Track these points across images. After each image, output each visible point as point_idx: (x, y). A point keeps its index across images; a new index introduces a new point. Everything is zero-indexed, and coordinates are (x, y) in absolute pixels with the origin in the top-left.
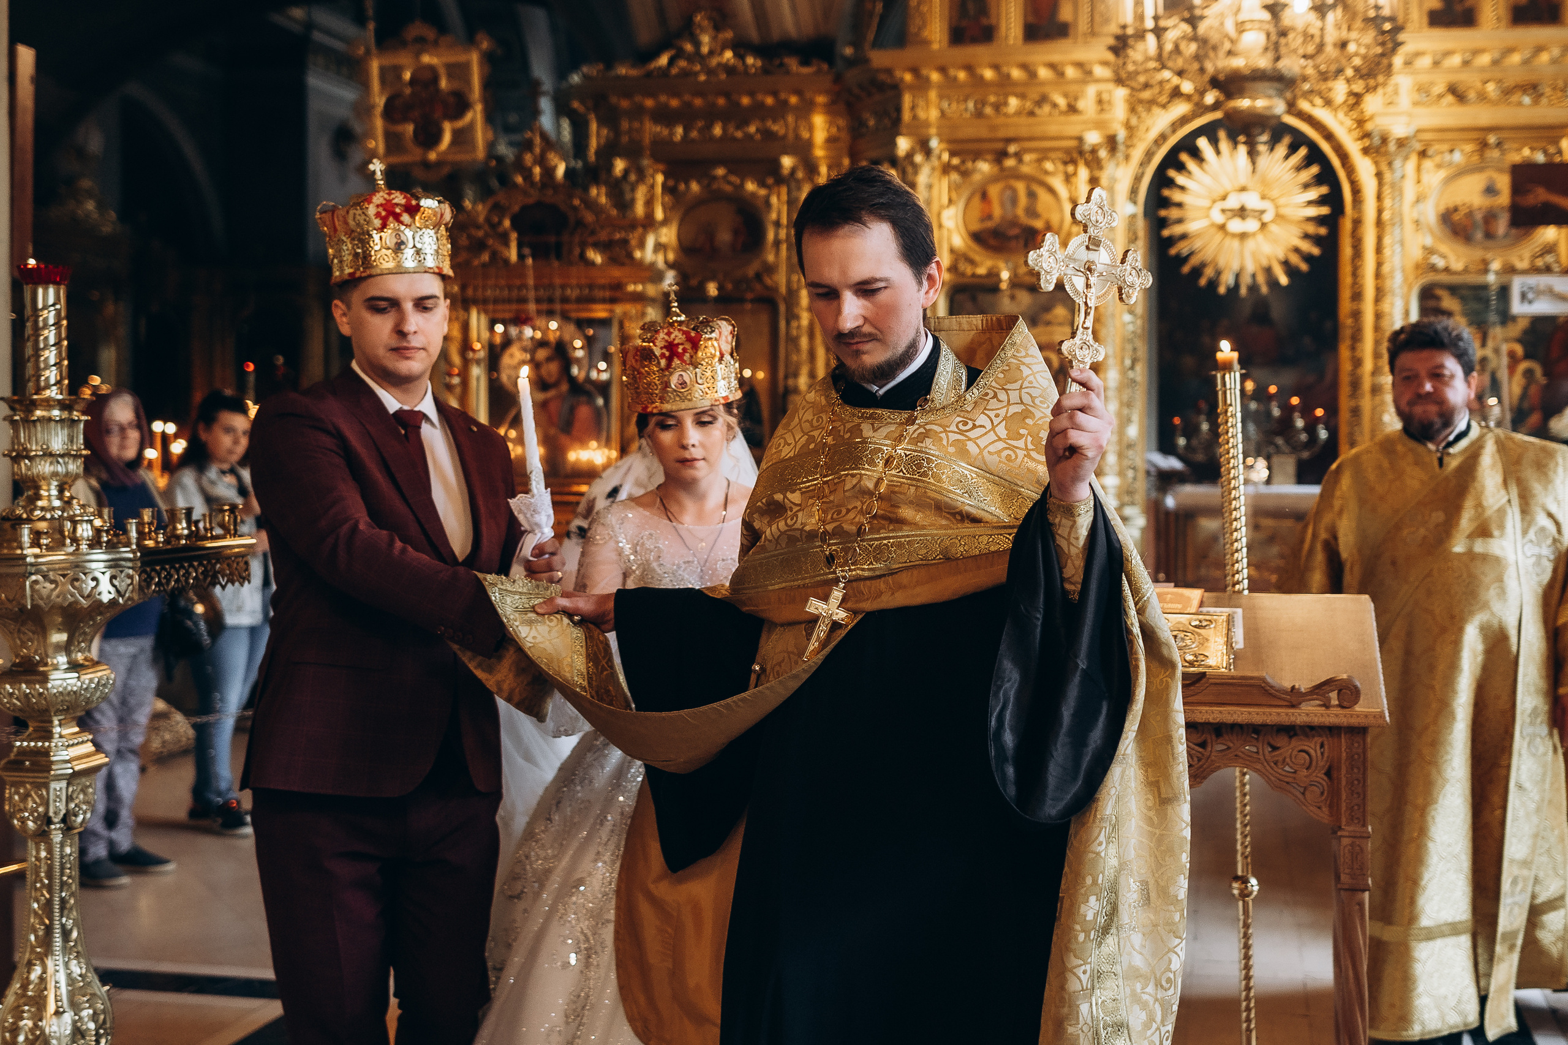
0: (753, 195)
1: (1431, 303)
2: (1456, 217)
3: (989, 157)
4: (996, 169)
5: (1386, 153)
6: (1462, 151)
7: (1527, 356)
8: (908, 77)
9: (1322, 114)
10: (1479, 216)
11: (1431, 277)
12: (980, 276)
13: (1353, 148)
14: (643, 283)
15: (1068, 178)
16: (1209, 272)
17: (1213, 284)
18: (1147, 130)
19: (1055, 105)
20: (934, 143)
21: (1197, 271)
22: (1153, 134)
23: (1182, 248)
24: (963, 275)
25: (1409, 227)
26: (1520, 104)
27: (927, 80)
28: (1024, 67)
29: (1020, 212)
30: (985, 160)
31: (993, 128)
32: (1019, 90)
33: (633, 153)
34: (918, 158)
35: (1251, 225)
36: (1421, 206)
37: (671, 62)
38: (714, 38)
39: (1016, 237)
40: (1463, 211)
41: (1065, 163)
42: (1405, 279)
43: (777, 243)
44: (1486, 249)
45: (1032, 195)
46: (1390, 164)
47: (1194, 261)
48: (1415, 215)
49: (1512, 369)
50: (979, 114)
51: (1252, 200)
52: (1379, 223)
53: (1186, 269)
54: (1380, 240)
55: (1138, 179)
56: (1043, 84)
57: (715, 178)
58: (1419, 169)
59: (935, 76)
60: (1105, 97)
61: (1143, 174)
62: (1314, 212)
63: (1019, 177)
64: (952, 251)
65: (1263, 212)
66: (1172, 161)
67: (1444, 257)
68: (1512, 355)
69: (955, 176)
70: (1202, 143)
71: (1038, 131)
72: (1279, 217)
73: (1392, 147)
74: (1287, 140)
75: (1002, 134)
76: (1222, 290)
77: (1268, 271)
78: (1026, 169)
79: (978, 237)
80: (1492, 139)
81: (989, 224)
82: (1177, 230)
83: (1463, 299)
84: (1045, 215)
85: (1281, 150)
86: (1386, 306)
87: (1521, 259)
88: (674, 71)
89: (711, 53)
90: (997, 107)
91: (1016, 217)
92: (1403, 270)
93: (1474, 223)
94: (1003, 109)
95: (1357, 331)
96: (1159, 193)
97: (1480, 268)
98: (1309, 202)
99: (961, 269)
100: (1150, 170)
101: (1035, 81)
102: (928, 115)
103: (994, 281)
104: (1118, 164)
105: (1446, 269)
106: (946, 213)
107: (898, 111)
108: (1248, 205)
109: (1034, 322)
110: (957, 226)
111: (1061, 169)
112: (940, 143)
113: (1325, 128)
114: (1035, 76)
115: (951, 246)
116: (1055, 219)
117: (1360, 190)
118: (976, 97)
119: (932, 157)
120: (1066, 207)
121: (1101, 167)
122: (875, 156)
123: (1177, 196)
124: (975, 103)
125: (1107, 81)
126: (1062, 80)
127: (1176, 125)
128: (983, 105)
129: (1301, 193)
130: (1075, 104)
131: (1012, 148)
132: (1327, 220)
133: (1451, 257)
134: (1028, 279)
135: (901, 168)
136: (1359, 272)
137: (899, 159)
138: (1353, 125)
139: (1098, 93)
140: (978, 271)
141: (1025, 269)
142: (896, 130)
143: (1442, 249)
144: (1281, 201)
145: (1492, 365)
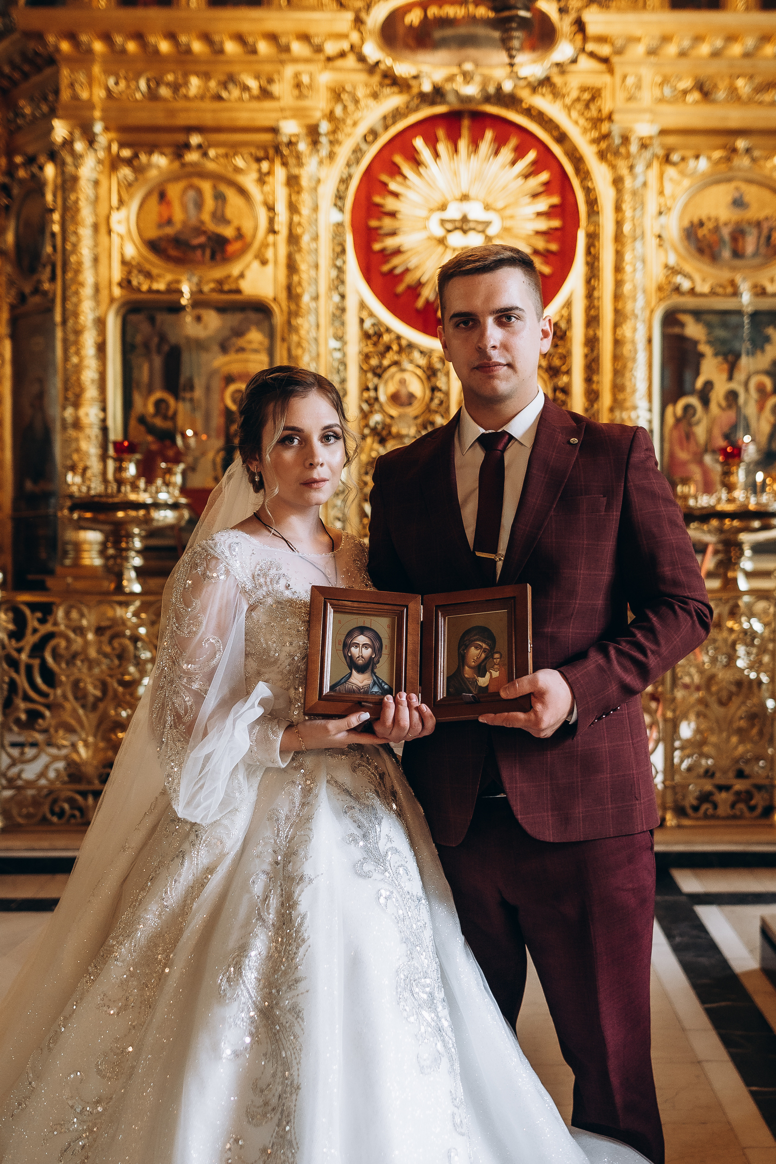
2: (701, 232)
3: (167, 150)
4: (176, 165)
5: (628, 156)
6: (709, 158)
8: (65, 46)
10: (726, 232)
11: (677, 300)
12: (158, 292)
13: (588, 152)
15: (262, 179)
18: (355, 124)
19: (246, 88)
20: (98, 127)
21: (412, 292)
22: (362, 129)
23: (398, 263)
24: (139, 290)
25: (653, 242)
27: (90, 51)
28: (206, 38)
29: (206, 217)
30: (162, 153)
31: (172, 113)
32: (203, 68)
34: (79, 146)
35: (475, 239)
36: (663, 219)
39: (202, 246)
40: (710, 225)
41: (258, 160)
42: (648, 302)
44: (733, 269)
45: (220, 197)
46: (631, 168)
47: (410, 279)
48: (657, 231)
50: (152, 96)
51: (475, 211)
52: (618, 237)
53: (399, 289)
54: (619, 255)
55: (345, 181)
56: (229, 62)
58: (661, 178)
59: (98, 46)
60: (305, 79)
61: (350, 176)
62: (543, 225)
63: (203, 175)
64: (124, 262)
65: (488, 224)
66: (384, 162)
68: (761, 389)
69: (126, 172)
70: (419, 142)
71: (225, 118)
73: (634, 148)
74: (514, 142)
75: (182, 120)
78: (211, 166)
79: (153, 246)
80: (741, 144)
81: (169, 231)
82: (390, 243)
83: (709, 326)
84: (236, 223)
85: (507, 153)
86: (626, 330)
90: (175, 87)
91: (202, 223)
92: (646, 292)
93: (721, 240)
94: (183, 90)
95: (593, 360)
96: (369, 198)
97: (730, 290)
98: (539, 214)
99: (135, 283)
100: (358, 172)
101: (221, 58)
102: (91, 94)
103: (174, 297)
104: (321, 162)
105: (692, 291)
106: (117, 217)
107: (57, 92)
108: (471, 216)
109: (224, 348)
110: (129, 231)
111: (254, 166)
112: (107, 129)
113: (557, 127)
114: (221, 51)
115: (122, 255)
116: (247, 227)
117: (596, 199)
118: (149, 74)
119: (96, 146)
120: (263, 215)
121: (300, 164)
122: (31, 149)
123: (390, 203)
124: (148, 81)
125: (307, 61)
126: (253, 58)
127: (389, 120)
128: (158, 84)
129: (529, 204)
130: (269, 88)
131: (195, 139)
132: (559, 233)
133: (697, 277)
134: (216, 296)
135: (58, 161)
136: (596, 294)
137: (56, 148)
138: (589, 125)
139: (297, 75)
140: (156, 286)
141: (212, 285)
142: (53, 113)
143: (688, 268)
144: (508, 212)
145: (741, 399)
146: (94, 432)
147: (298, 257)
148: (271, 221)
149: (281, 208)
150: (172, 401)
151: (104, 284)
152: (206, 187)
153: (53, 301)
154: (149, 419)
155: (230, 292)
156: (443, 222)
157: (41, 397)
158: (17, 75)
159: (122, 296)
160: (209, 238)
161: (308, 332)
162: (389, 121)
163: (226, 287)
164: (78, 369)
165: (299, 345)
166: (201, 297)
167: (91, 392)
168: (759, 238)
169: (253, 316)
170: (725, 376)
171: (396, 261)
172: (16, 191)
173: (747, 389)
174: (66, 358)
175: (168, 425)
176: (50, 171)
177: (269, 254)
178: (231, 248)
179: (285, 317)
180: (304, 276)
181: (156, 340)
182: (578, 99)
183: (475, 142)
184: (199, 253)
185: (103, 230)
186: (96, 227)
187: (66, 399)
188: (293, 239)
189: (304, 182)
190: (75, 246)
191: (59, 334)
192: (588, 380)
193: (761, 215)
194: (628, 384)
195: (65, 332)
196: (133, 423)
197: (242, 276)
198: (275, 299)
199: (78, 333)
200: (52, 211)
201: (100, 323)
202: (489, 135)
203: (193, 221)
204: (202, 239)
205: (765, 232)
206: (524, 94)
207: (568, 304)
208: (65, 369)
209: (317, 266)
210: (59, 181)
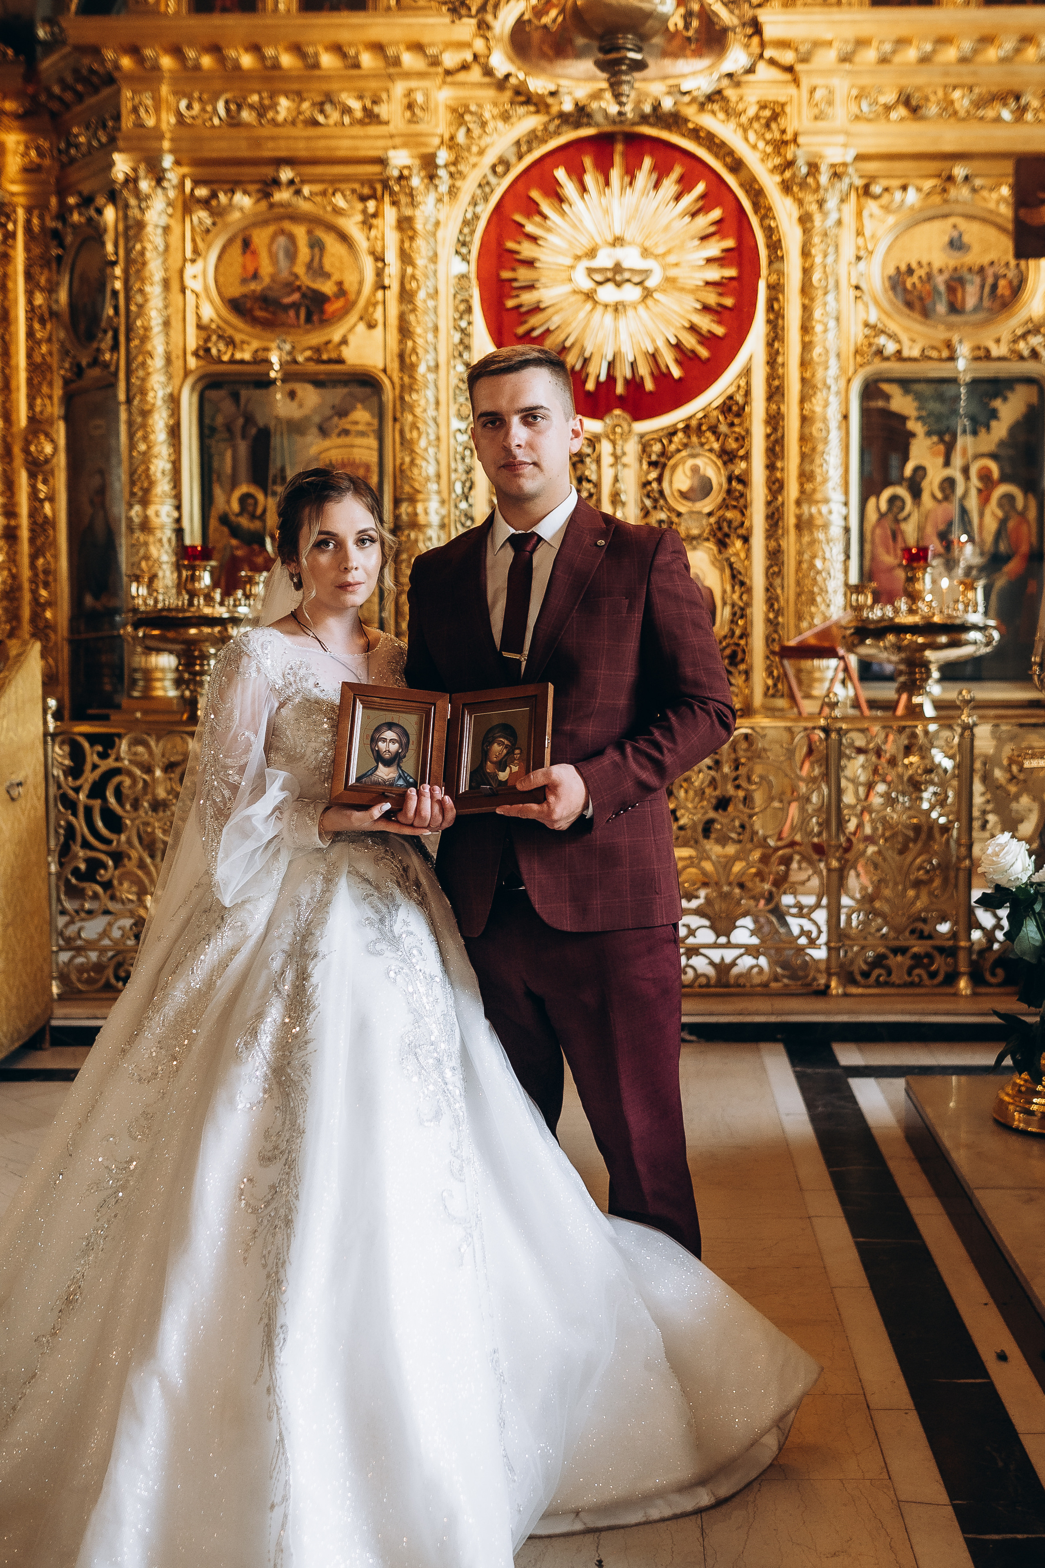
1: (877, 403)
2: (911, 281)
3: (252, 188)
4: (263, 206)
5: (818, 188)
6: (919, 190)
7: (1004, 478)
8: (126, 62)
10: (940, 281)
11: (879, 366)
12: (242, 362)
13: (770, 183)
15: (367, 223)
18: (481, 152)
19: (347, 110)
20: (168, 161)
22: (490, 158)
23: (537, 322)
24: (219, 361)
25: (849, 294)
26: (998, 119)
27: (156, 68)
28: (297, 49)
29: (300, 269)
30: (246, 192)
31: (257, 142)
32: (295, 86)
34: (144, 185)
35: (631, 293)
36: (862, 265)
39: (295, 306)
40: (922, 272)
41: (363, 199)
42: (843, 370)
44: (950, 327)
45: (317, 245)
46: (821, 203)
49: (984, 496)
50: (233, 121)
51: (631, 258)
52: (806, 289)
54: (807, 311)
55: (470, 223)
56: (327, 78)
58: (859, 214)
60: (419, 98)
61: (476, 217)
62: (715, 274)
63: (296, 217)
64: (200, 327)
65: (647, 273)
66: (518, 198)
67: (892, 336)
68: (985, 476)
69: (202, 215)
70: (561, 173)
71: (321, 148)
72: (670, 281)
73: (824, 179)
74: (679, 170)
75: (269, 151)
77: (654, 357)
78: (305, 206)
79: (236, 305)
80: (959, 171)
81: (253, 286)
82: (527, 298)
83: (919, 397)
85: (669, 186)
86: (816, 405)
87: (998, 343)
90: (261, 111)
91: (297, 276)
92: (841, 356)
93: (935, 290)
94: (270, 115)
95: (776, 442)
96: (500, 243)
97: (945, 354)
98: (709, 261)
99: (214, 351)
100: (485, 211)
101: (317, 73)
102: (159, 120)
103: (261, 368)
104: (440, 200)
105: (899, 355)
106: (190, 270)
107: (117, 118)
108: (626, 265)
109: (324, 431)
110: (206, 288)
111: (359, 206)
112: (178, 163)
113: (731, 153)
114: (316, 66)
115: (198, 316)
116: (350, 281)
117: (780, 240)
118: (227, 95)
119: (165, 184)
120: (369, 266)
121: (413, 204)
122: (86, 188)
123: (527, 250)
124: (227, 102)
125: (421, 75)
126: (355, 72)
127: (522, 147)
128: (239, 107)
129: (697, 248)
130: (376, 109)
131: (286, 174)
132: (734, 284)
133: (904, 337)
134: (312, 367)
135: (120, 204)
136: (780, 360)
137: (117, 187)
138: (769, 149)
139: (409, 93)
140: (238, 356)
141: (308, 353)
142: (112, 145)
143: (893, 327)
144: (672, 259)
145: (960, 490)
146: (168, 534)
147: (412, 318)
148: (379, 274)
149: (392, 257)
150: (260, 497)
151: (177, 352)
152: (300, 232)
153: (116, 374)
154: (233, 518)
155: (330, 361)
156: (590, 271)
157: (102, 492)
158: (68, 96)
159: (197, 368)
160: (304, 296)
161: (425, 410)
162: (524, 148)
163: (325, 357)
164: (146, 457)
165: (414, 426)
166: (295, 367)
167: (163, 486)
168: (982, 287)
169: (359, 391)
170: (940, 460)
171: (533, 321)
172: (69, 239)
173: (967, 477)
174: (132, 446)
175: (256, 525)
176: (110, 214)
177: (378, 315)
178: (331, 308)
179: (397, 392)
180: (420, 341)
181: (241, 421)
182: (757, 117)
183: (630, 172)
184: (292, 313)
185: (175, 286)
186: (166, 284)
187: (133, 494)
188: (406, 296)
189: (419, 226)
190: (140, 307)
191: (123, 416)
192: (771, 467)
193: (985, 260)
194: (818, 471)
195: (130, 413)
196: (213, 523)
197: (344, 341)
198: (385, 371)
199: (146, 414)
200: (114, 263)
201: (174, 401)
202: (647, 162)
203: (285, 275)
204: (296, 297)
205: (990, 280)
206: (690, 112)
207: (747, 372)
208: (131, 457)
209: (436, 329)
210: (121, 227)
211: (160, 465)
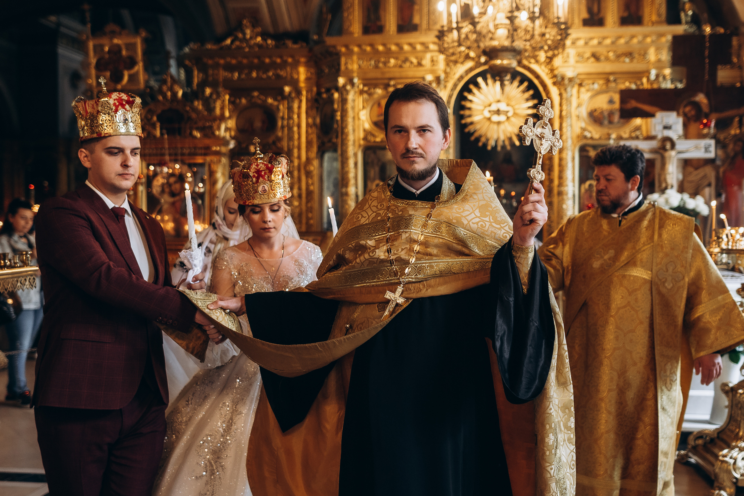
0: (271, 105)
1: (585, 154)
2: (596, 114)
3: (381, 87)
4: (384, 93)
5: (564, 85)
6: (598, 83)
8: (343, 50)
9: (534, 66)
10: (606, 114)
11: (584, 142)
12: (378, 142)
13: (549, 82)
14: (220, 147)
16: (483, 140)
17: (485, 145)
18: (454, 74)
19: (412, 63)
20: (356, 80)
21: (478, 139)
22: (457, 76)
23: (471, 128)
24: (370, 141)
25: (574, 118)
26: (624, 62)
27: (352, 51)
28: (397, 45)
30: (379, 88)
31: (383, 73)
32: (396, 56)
33: (214, 85)
34: (348, 87)
35: (502, 118)
36: (580, 109)
37: (232, 42)
38: (252, 31)
40: (599, 111)
42: (573, 143)
43: (283, 127)
44: (609, 128)
46: (565, 89)
47: (476, 135)
48: (577, 113)
50: (376, 67)
51: (503, 107)
52: (561, 117)
53: (473, 138)
55: (450, 97)
56: (406, 52)
57: (253, 97)
58: (579, 92)
59: (356, 49)
60: (435, 59)
61: (452, 95)
62: (531, 111)
64: (365, 130)
65: (507, 112)
66: (466, 88)
67: (590, 132)
69: (365, 96)
70: (480, 80)
71: (404, 74)
72: (515, 114)
73: (566, 81)
74: (518, 79)
75: (387, 76)
76: (489, 148)
77: (510, 139)
79: (376, 124)
80: (612, 78)
81: (382, 118)
82: (469, 120)
85: (516, 83)
86: (564, 156)
87: (625, 133)
88: (234, 47)
89: (251, 38)
90: (385, 63)
92: (572, 138)
93: (604, 117)
94: (388, 64)
96: (460, 103)
97: (607, 137)
98: (529, 108)
99: (369, 139)
100: (456, 93)
101: (403, 51)
102: (353, 67)
105: (591, 138)
106: (362, 114)
107: (339, 66)
108: (501, 109)
110: (366, 119)
112: (359, 80)
113: (536, 72)
114: (403, 49)
115: (364, 128)
118: (375, 59)
119: (355, 87)
122: (328, 86)
123: (468, 105)
124: (375, 62)
125: (436, 51)
126: (415, 51)
127: (468, 72)
128: (378, 62)
129: (526, 103)
130: (421, 62)
131: (392, 83)
133: (593, 132)
135: (340, 92)
137: (339, 88)
138: (549, 72)
139: (432, 57)
140: (377, 140)
142: (338, 74)
143: (589, 128)
144: (516, 107)
146: (353, 197)
151: (357, 139)
159: (364, 144)
164: (347, 173)
167: (352, 182)
172: (321, 102)
174: (343, 168)
176: (336, 95)
181: (376, 161)
182: (544, 62)
185: (357, 119)
186: (354, 118)
187: (342, 184)
190: (346, 125)
194: (564, 176)
195: (342, 158)
199: (347, 159)
200: (337, 111)
201: (355, 155)
202: (508, 76)
208: (342, 172)
210: (340, 99)
211: (351, 175)
